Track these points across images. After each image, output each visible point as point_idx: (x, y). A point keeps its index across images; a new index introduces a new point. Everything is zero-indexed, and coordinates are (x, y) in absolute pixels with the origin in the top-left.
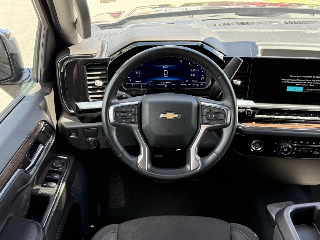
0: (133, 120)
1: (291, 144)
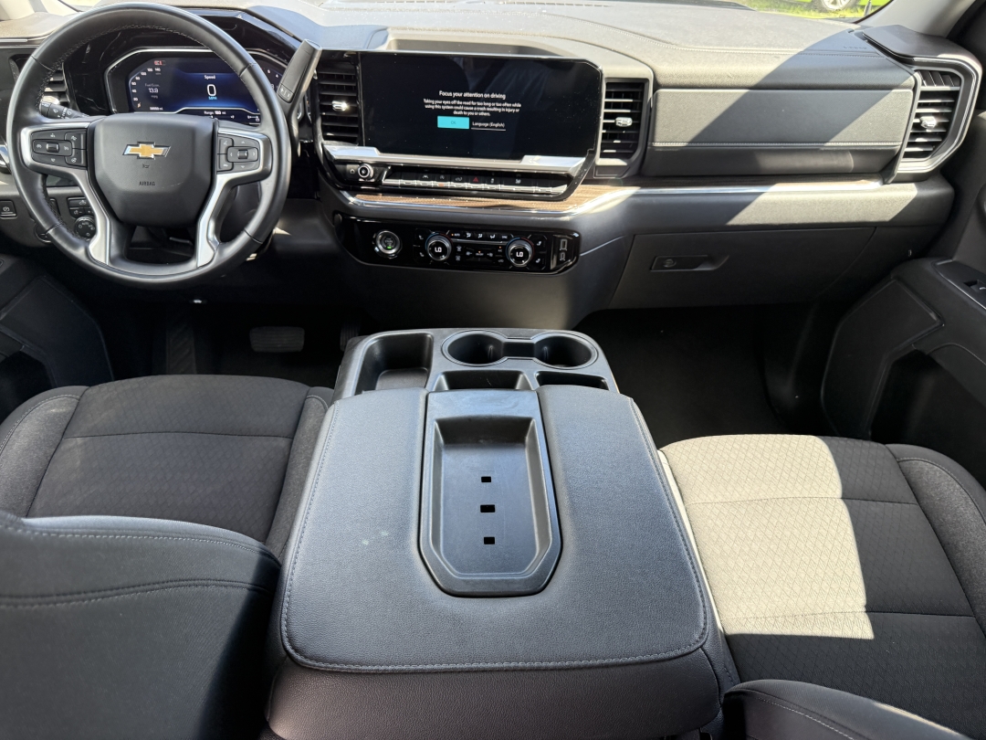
0: (74, 160)
1: (449, 238)
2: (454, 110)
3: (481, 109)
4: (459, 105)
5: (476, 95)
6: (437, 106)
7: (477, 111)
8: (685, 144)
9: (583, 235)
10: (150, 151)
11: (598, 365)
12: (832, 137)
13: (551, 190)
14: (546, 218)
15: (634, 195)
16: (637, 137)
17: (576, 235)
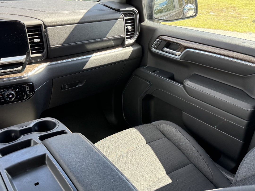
8: (61, 45)
9: (34, 83)
11: (60, 126)
12: (106, 36)
13: (16, 69)
14: (18, 80)
15: (48, 65)
16: (43, 45)
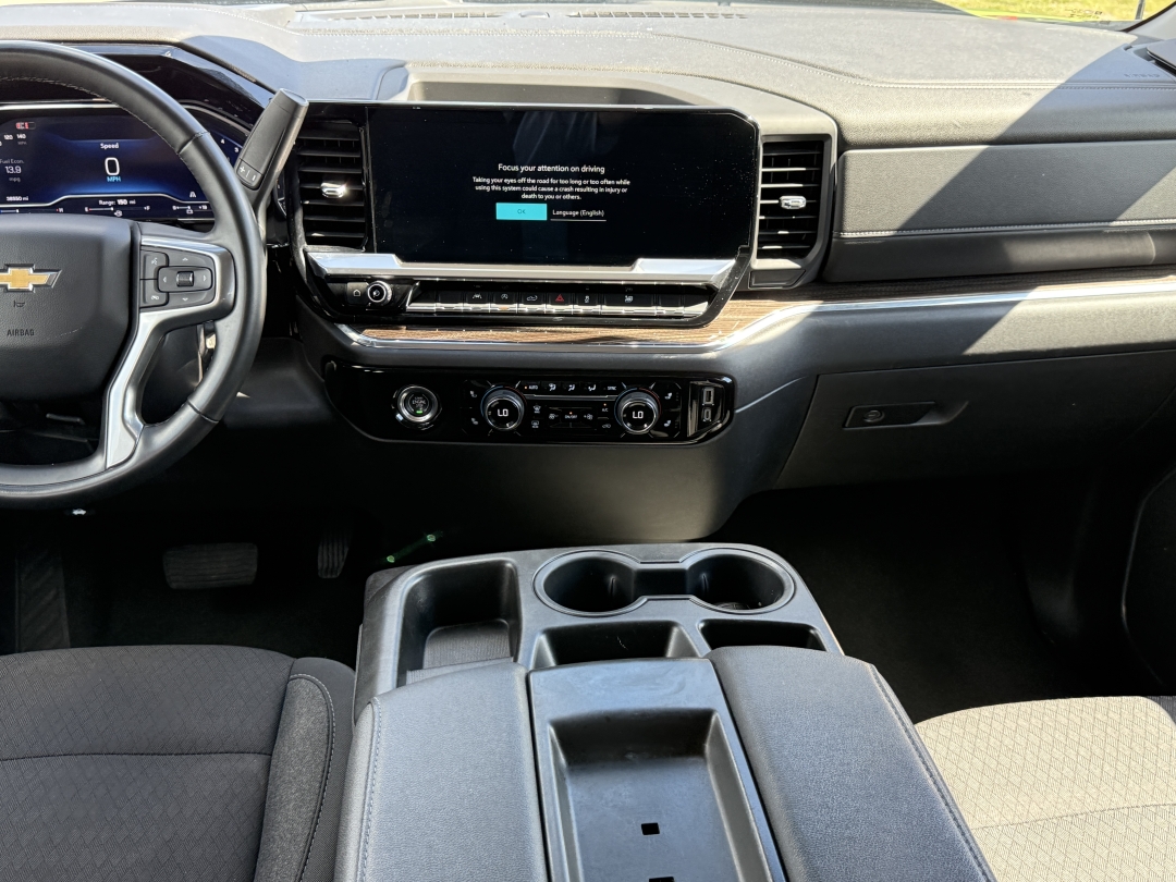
1: (520, 392)
2: (522, 192)
3: (566, 190)
4: (530, 185)
5: (557, 168)
6: (493, 187)
7: (559, 193)
8: (891, 233)
9: (739, 380)
10: (25, 279)
11: (798, 605)
12: (1122, 212)
13: (681, 310)
14: (679, 356)
15: (814, 314)
16: (814, 224)
17: (728, 380)
